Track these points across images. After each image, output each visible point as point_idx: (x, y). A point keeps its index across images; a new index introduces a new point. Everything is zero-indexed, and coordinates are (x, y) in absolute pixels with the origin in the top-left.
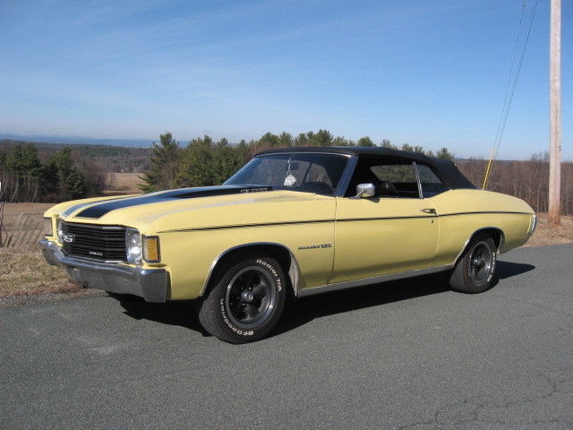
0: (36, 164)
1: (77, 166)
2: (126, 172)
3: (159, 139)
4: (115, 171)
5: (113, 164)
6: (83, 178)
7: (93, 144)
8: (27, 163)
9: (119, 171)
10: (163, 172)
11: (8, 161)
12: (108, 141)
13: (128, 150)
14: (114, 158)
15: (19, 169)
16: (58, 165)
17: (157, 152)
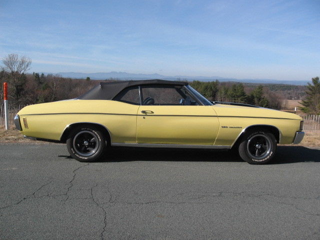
0: (243, 94)
1: (266, 96)
2: (295, 99)
3: (311, 80)
4: (288, 99)
5: (288, 95)
6: (268, 102)
7: (277, 83)
8: (238, 94)
9: (291, 99)
10: (313, 100)
11: (229, 93)
12: (285, 81)
13: (297, 87)
14: (289, 92)
15: (234, 97)
16: (255, 95)
17: (310, 88)
